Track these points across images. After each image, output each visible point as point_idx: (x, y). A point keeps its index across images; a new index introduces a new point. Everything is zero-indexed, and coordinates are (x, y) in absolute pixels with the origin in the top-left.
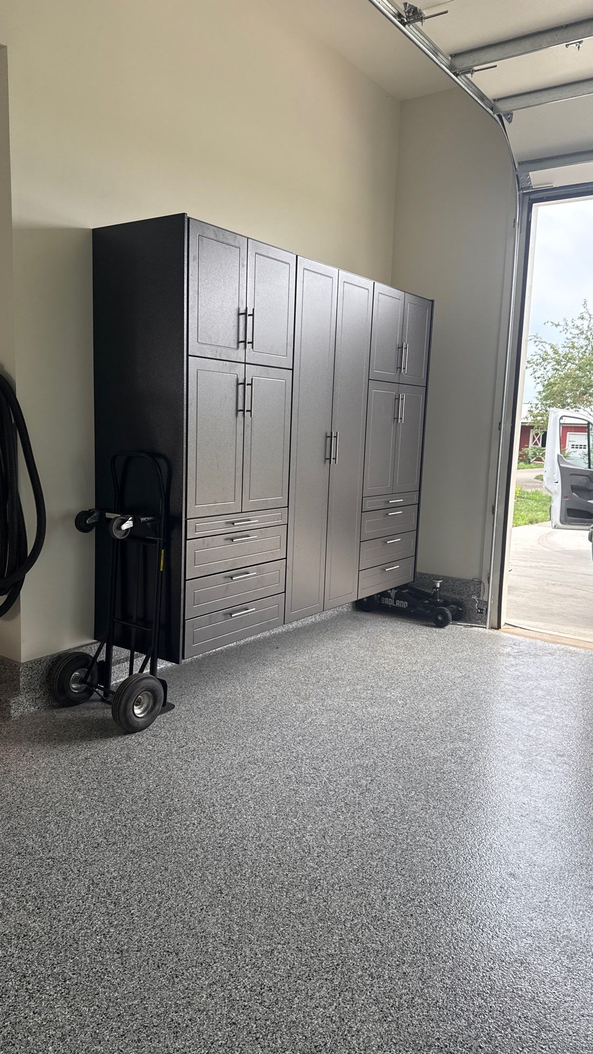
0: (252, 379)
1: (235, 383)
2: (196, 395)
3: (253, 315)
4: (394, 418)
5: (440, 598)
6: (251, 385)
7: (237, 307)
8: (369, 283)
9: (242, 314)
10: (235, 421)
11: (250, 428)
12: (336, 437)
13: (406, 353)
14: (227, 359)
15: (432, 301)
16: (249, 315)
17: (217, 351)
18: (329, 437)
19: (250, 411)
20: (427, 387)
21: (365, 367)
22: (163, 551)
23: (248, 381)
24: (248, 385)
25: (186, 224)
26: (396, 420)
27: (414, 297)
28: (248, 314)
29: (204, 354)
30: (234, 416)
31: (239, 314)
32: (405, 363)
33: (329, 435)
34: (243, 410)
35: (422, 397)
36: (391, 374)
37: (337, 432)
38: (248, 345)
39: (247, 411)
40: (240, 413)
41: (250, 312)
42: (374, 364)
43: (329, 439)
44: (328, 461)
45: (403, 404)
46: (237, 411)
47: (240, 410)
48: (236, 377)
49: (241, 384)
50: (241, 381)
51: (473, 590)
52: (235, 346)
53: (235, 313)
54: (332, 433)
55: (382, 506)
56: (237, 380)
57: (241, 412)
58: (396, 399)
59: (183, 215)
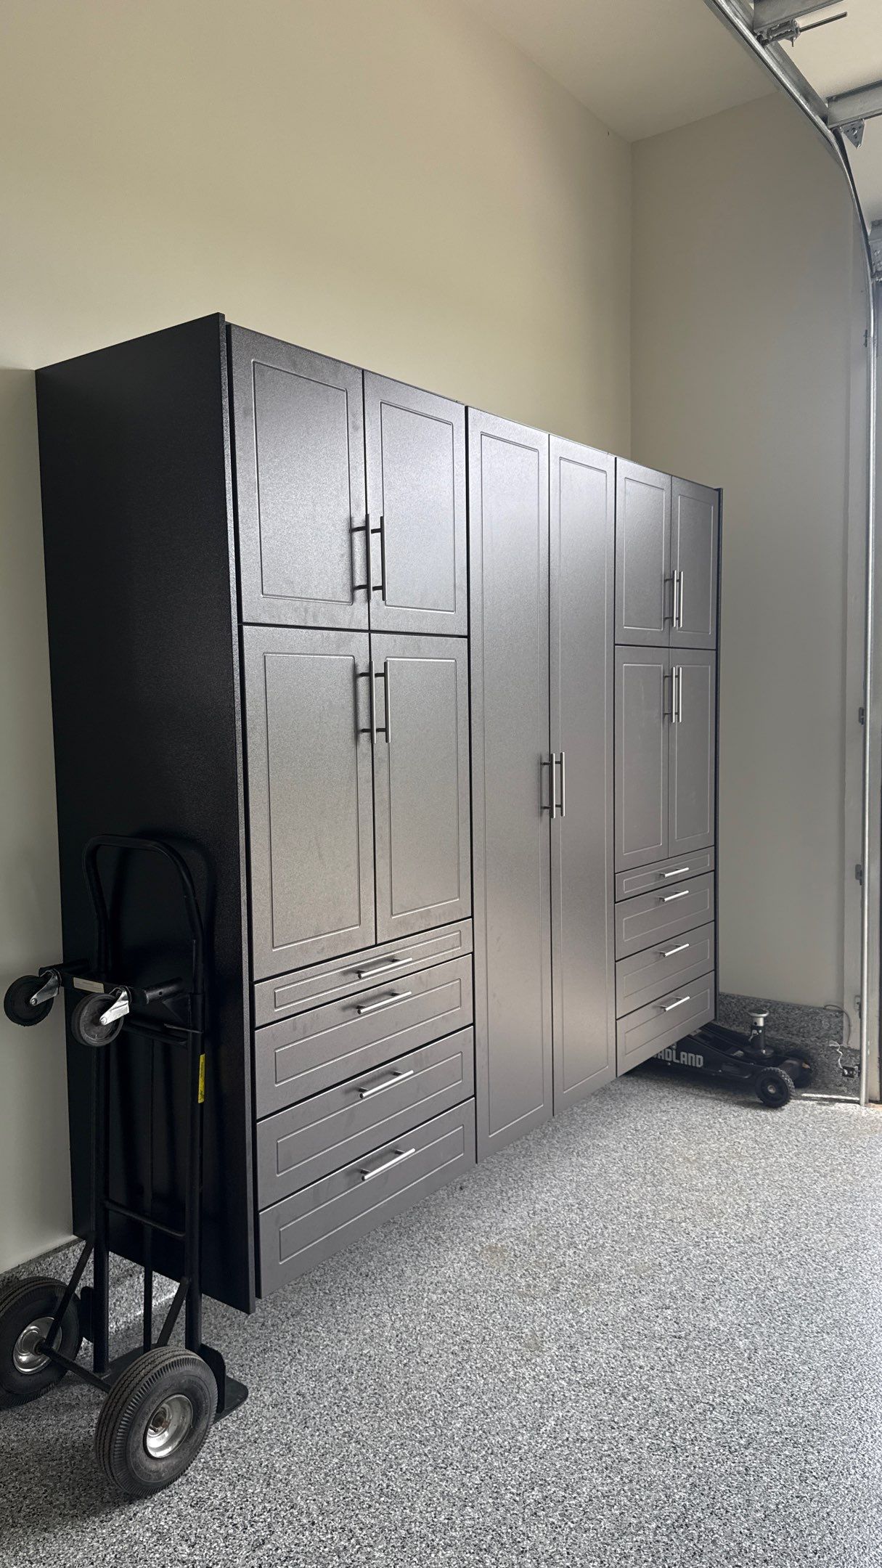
0: (386, 664)
1: (350, 676)
2: (263, 709)
3: (381, 530)
4: (664, 714)
5: (766, 1047)
6: (384, 675)
7: (346, 515)
8: (604, 459)
9: (358, 529)
10: (353, 752)
11: (385, 764)
12: (561, 763)
13: (679, 591)
14: (331, 626)
15: (719, 490)
16: (374, 531)
17: (306, 611)
18: (547, 764)
19: (386, 730)
20: (717, 650)
21: (607, 622)
22: (202, 1058)
23: (377, 668)
24: (377, 675)
25: (223, 337)
26: (667, 716)
27: (687, 483)
28: (371, 527)
29: (279, 617)
30: (351, 743)
31: (352, 530)
32: (679, 610)
33: (546, 760)
34: (370, 731)
35: (710, 669)
36: (654, 632)
37: (561, 754)
38: (373, 593)
39: (378, 730)
40: (364, 737)
41: (374, 524)
42: (623, 615)
43: (546, 768)
44: (546, 812)
45: (678, 687)
46: (357, 732)
47: (364, 731)
48: (351, 662)
49: (363, 675)
50: (362, 668)
51: (826, 1028)
52: (347, 598)
53: (344, 527)
54: (551, 757)
55: (651, 885)
56: (355, 667)
57: (366, 734)
58: (665, 677)
59: (215, 320)
